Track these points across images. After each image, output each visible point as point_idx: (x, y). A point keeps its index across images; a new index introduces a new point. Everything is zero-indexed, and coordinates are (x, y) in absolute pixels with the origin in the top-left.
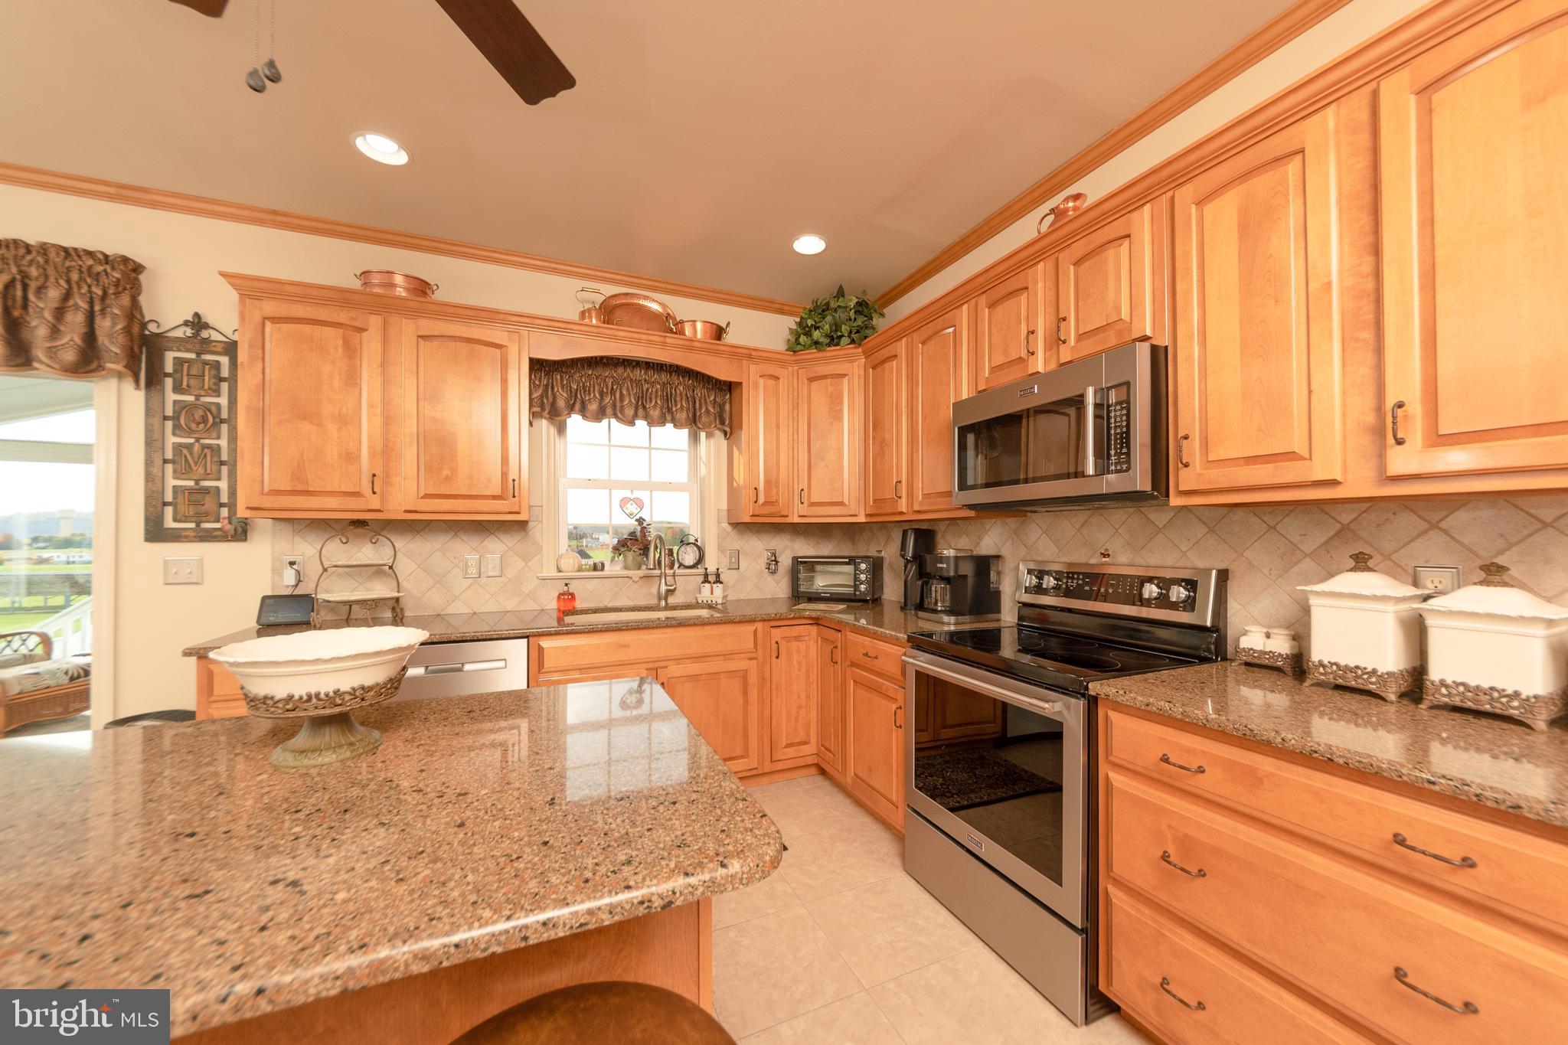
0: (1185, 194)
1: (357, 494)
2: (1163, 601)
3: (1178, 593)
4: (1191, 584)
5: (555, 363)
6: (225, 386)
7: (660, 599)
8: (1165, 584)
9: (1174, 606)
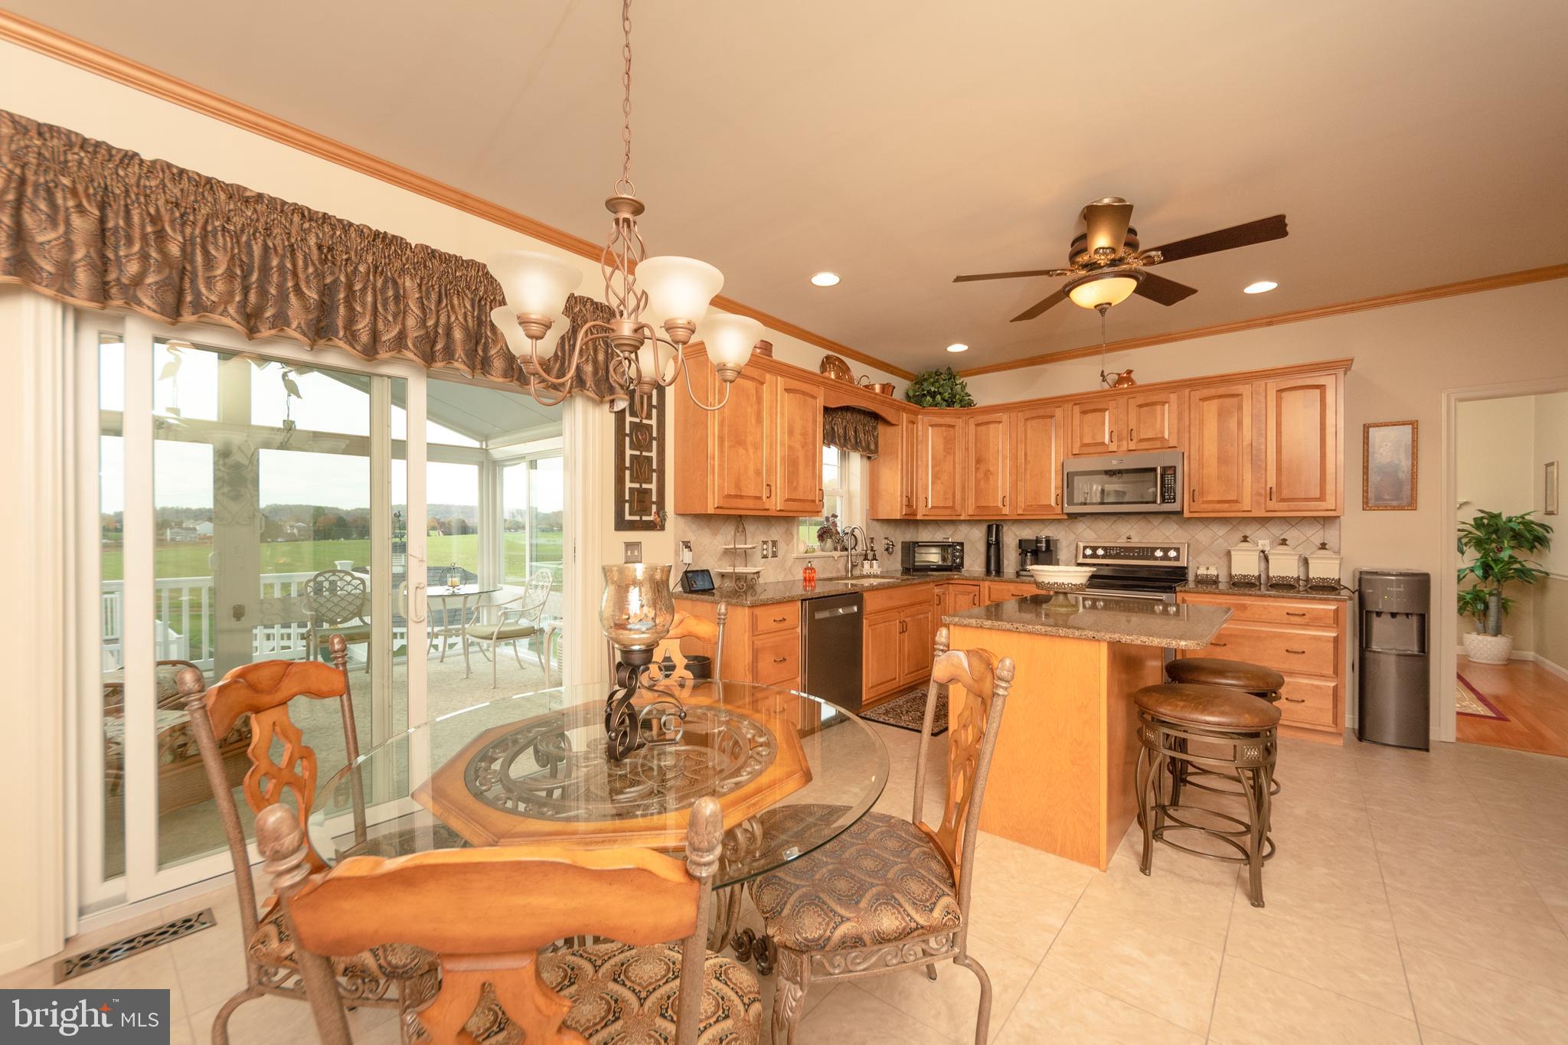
0: (1197, 395)
1: (760, 498)
2: (1165, 557)
3: (1172, 554)
4: (1177, 550)
5: (831, 409)
6: (654, 411)
7: (847, 571)
8: (1166, 550)
9: (1170, 559)
